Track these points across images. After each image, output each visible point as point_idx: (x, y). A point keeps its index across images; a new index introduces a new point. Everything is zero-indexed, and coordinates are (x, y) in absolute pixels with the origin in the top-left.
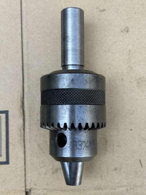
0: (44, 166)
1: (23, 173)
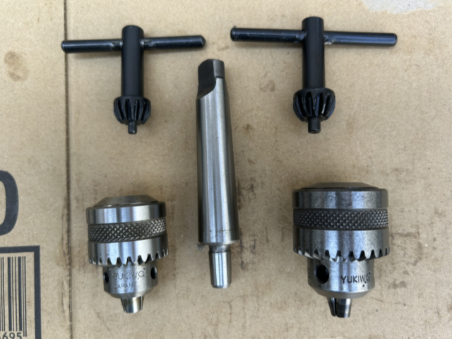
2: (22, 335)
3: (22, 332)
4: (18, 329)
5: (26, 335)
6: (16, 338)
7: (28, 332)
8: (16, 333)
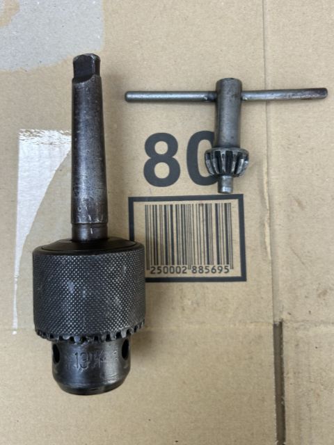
0: (304, 285)
1: (270, 295)
3: (229, 266)
4: (226, 263)
5: (232, 268)
6: (224, 270)
7: (235, 265)
8: (223, 266)
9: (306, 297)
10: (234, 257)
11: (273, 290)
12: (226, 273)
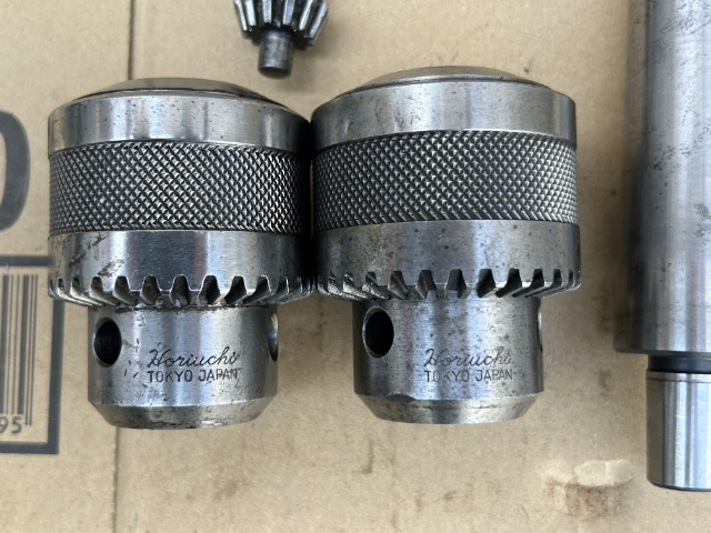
2: (22, 422)
3: (23, 417)
4: (16, 411)
5: (29, 422)
6: (11, 427)
7: (35, 417)
8: (10, 417)
9: (188, 497)
10: (35, 398)
11: (116, 479)
12: (15, 432)
